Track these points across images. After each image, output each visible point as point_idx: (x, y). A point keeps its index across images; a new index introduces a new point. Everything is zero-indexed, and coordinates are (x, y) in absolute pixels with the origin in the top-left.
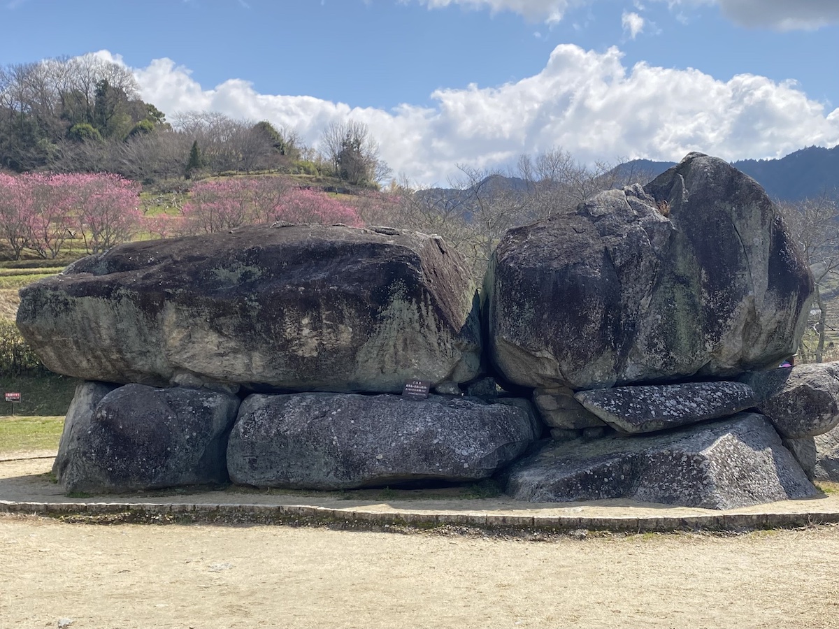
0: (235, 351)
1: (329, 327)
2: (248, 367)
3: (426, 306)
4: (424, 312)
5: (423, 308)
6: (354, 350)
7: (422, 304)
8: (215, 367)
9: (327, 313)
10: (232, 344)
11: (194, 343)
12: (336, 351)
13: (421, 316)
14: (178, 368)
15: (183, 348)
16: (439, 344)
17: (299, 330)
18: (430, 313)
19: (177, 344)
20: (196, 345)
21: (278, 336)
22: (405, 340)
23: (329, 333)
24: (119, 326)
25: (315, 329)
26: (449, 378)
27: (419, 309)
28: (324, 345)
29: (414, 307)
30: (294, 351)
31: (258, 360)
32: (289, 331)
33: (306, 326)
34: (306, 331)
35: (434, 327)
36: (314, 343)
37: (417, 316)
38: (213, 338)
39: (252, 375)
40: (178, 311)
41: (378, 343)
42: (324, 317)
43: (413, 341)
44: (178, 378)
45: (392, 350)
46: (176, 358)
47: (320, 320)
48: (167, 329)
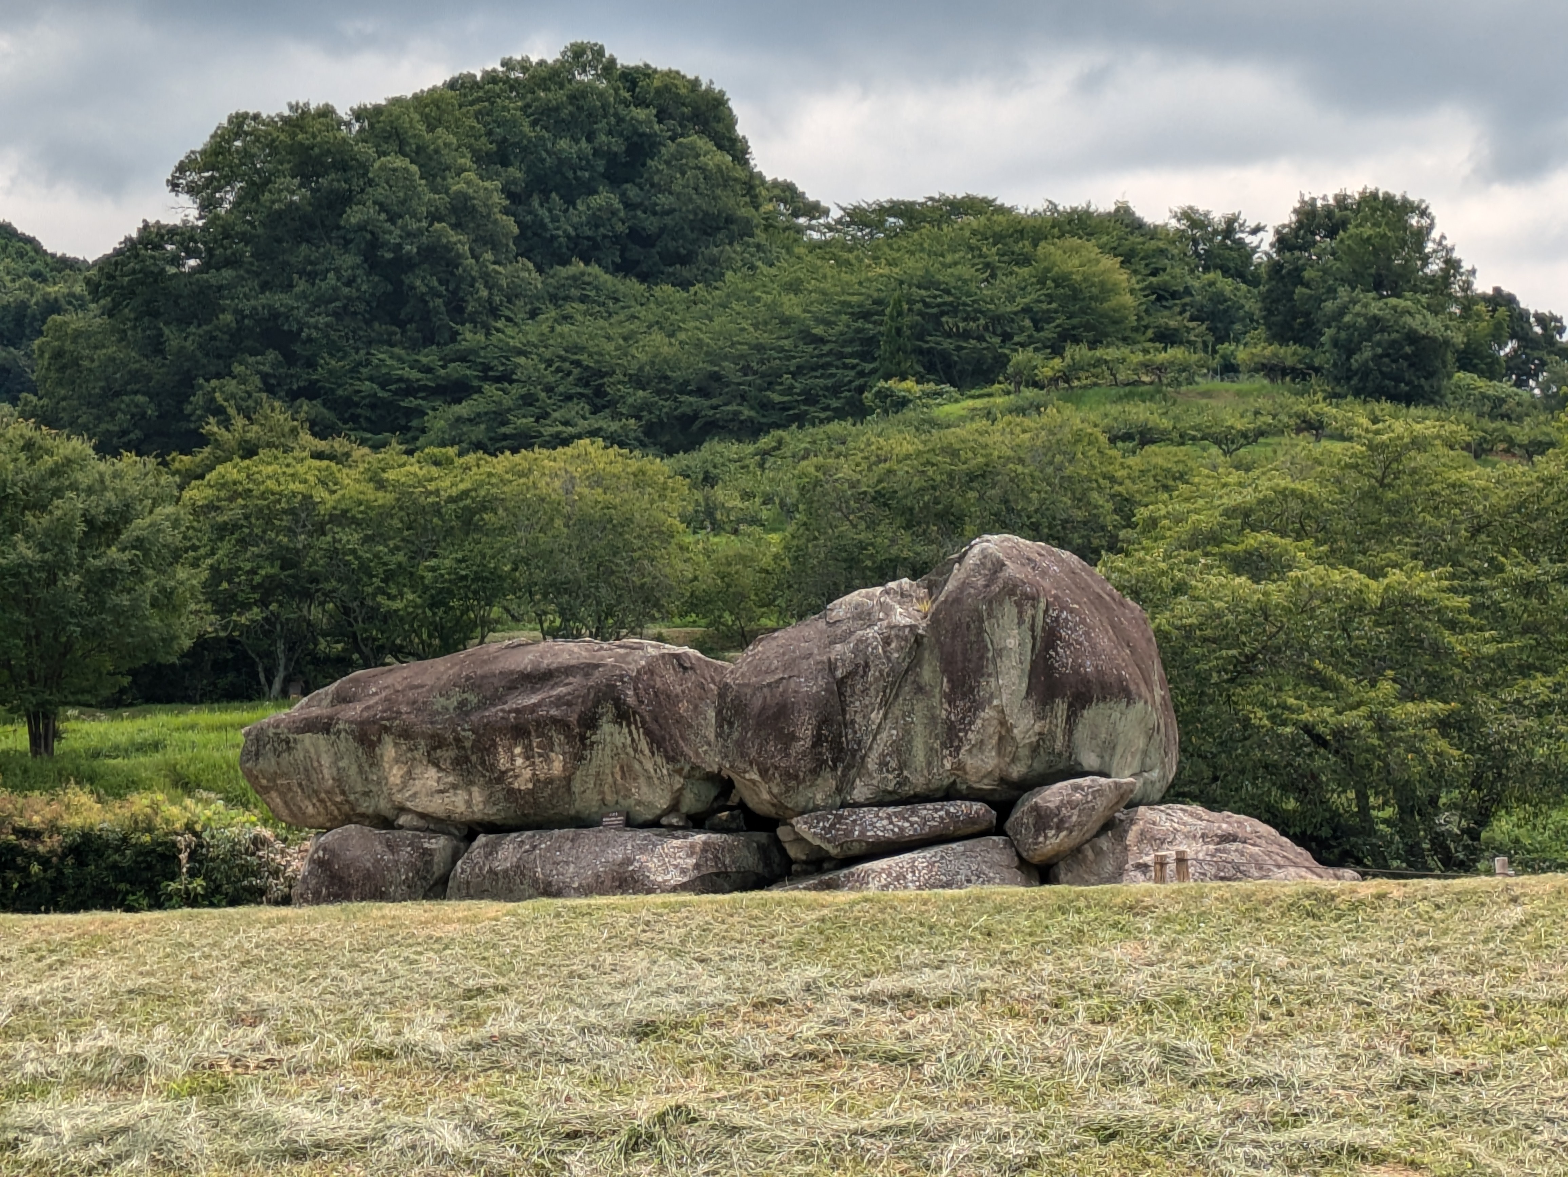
0: (455, 787)
1: (540, 755)
2: (469, 803)
3: (637, 728)
4: (636, 736)
5: (634, 731)
6: (568, 780)
7: (633, 727)
8: (436, 806)
9: (537, 741)
10: (451, 779)
11: (414, 779)
12: (550, 781)
13: (633, 740)
14: (402, 809)
15: (404, 786)
16: (656, 770)
17: (513, 760)
18: (642, 736)
19: (398, 781)
20: (417, 782)
21: (492, 768)
22: (622, 768)
23: (542, 763)
24: (341, 764)
25: (527, 758)
26: (674, 808)
27: (630, 733)
28: (537, 775)
29: (625, 730)
30: (510, 783)
31: (478, 795)
32: (503, 762)
33: (519, 755)
34: (519, 761)
35: (647, 752)
36: (527, 773)
37: (629, 741)
38: (432, 772)
39: (473, 812)
40: (396, 745)
41: (592, 771)
42: (535, 745)
43: (630, 768)
44: (402, 820)
45: (610, 780)
46: (398, 797)
47: (532, 749)
48: (387, 766)
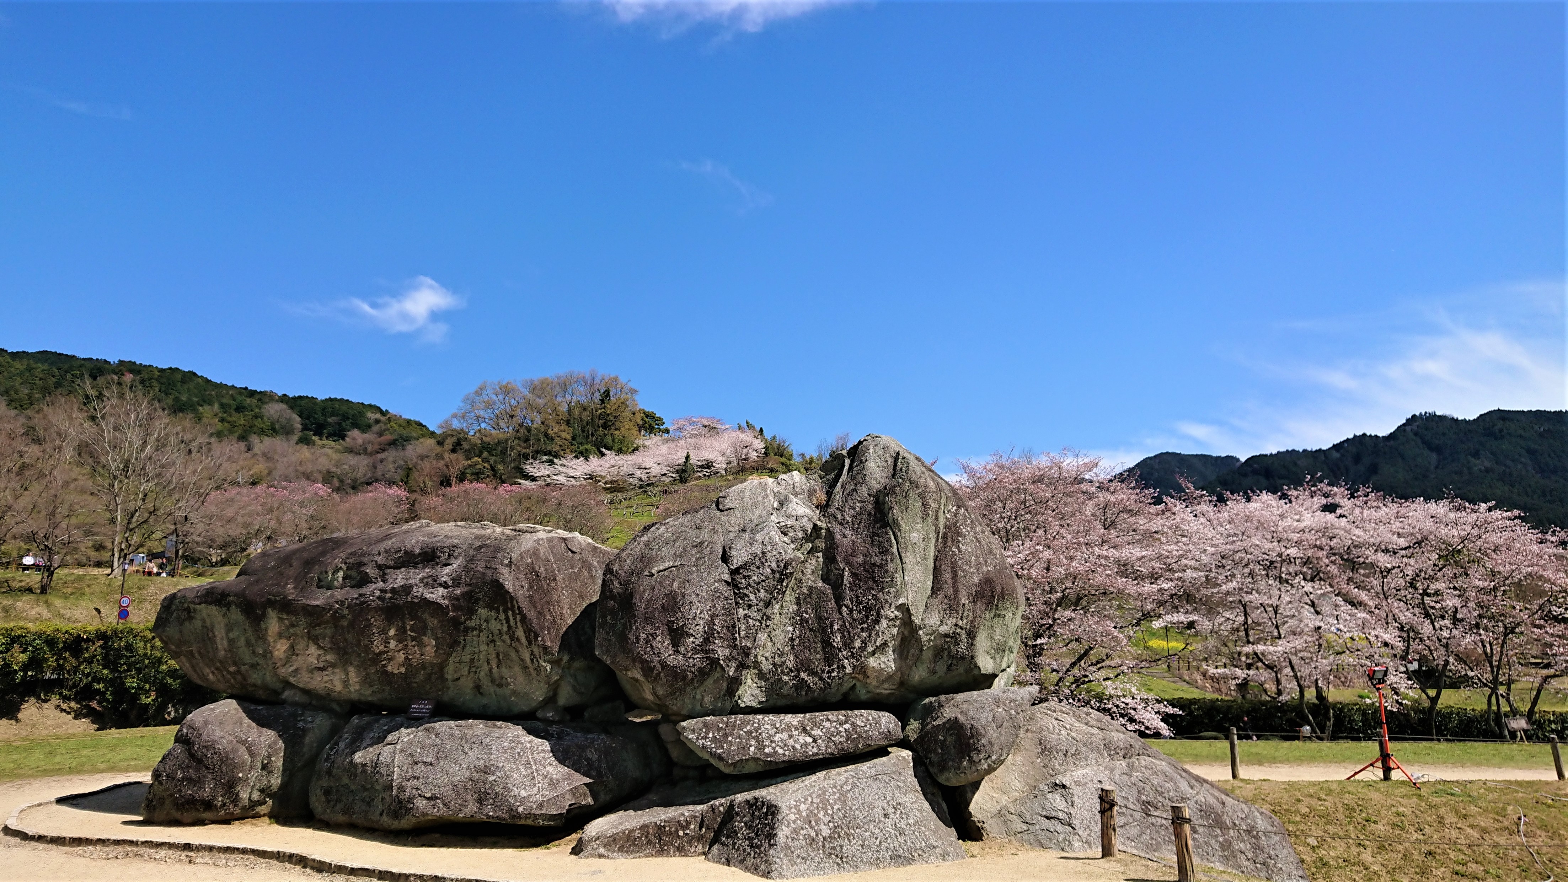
0: (333, 666)
1: (413, 639)
2: (346, 683)
3: (514, 615)
4: (512, 622)
5: (511, 618)
6: (442, 667)
7: (510, 613)
8: (318, 682)
9: (412, 623)
10: (330, 657)
11: (297, 655)
12: (423, 666)
13: (509, 627)
14: (288, 684)
15: (287, 661)
16: (532, 660)
17: (386, 642)
18: (519, 623)
19: (282, 656)
20: (299, 658)
21: (367, 648)
22: (498, 655)
23: (414, 646)
24: (231, 635)
25: (400, 641)
26: (550, 700)
27: (507, 619)
28: (410, 660)
29: (502, 616)
30: (384, 666)
31: (353, 676)
32: (378, 644)
33: (392, 638)
34: (393, 644)
35: (524, 640)
36: (401, 657)
37: (505, 629)
38: (313, 650)
39: (350, 692)
40: (280, 619)
41: (467, 658)
42: (408, 628)
43: (507, 655)
44: (287, 694)
45: (486, 667)
46: (282, 671)
47: (405, 632)
48: (271, 640)
